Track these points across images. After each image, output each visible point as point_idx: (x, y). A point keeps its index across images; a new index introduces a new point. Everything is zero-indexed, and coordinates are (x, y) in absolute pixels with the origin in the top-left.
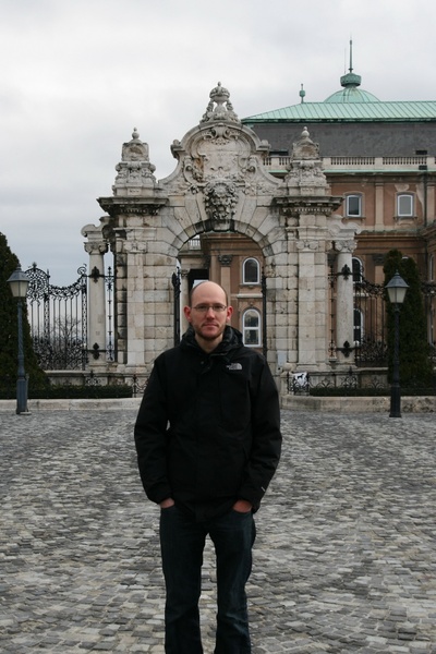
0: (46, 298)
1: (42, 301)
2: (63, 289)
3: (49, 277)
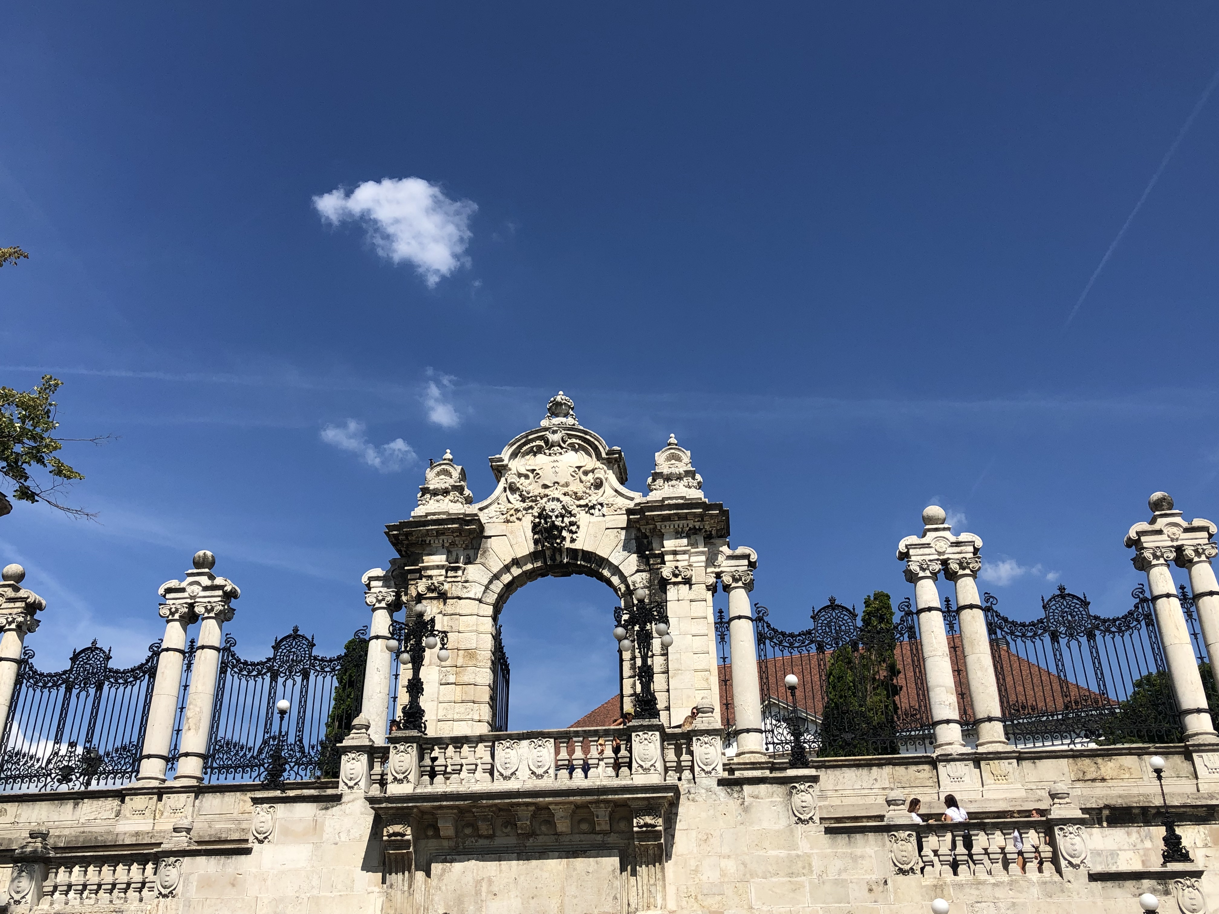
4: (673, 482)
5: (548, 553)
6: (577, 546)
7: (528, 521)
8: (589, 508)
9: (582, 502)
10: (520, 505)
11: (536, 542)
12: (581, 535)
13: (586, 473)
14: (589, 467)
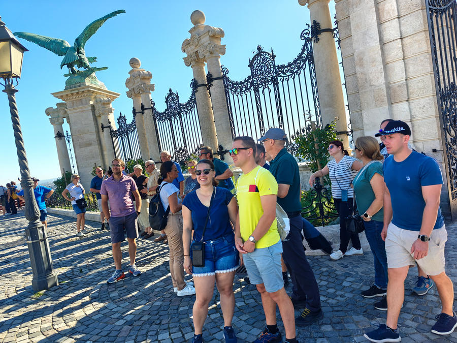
0: (276, 83)
1: (271, 87)
2: (290, 65)
3: (274, 56)
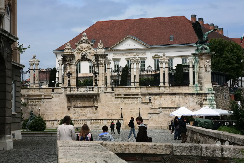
4: (101, 49)
5: (83, 59)
6: (87, 58)
7: (80, 54)
8: (89, 52)
9: (88, 51)
10: (79, 52)
11: (82, 57)
12: (88, 56)
13: (88, 47)
14: (89, 46)
